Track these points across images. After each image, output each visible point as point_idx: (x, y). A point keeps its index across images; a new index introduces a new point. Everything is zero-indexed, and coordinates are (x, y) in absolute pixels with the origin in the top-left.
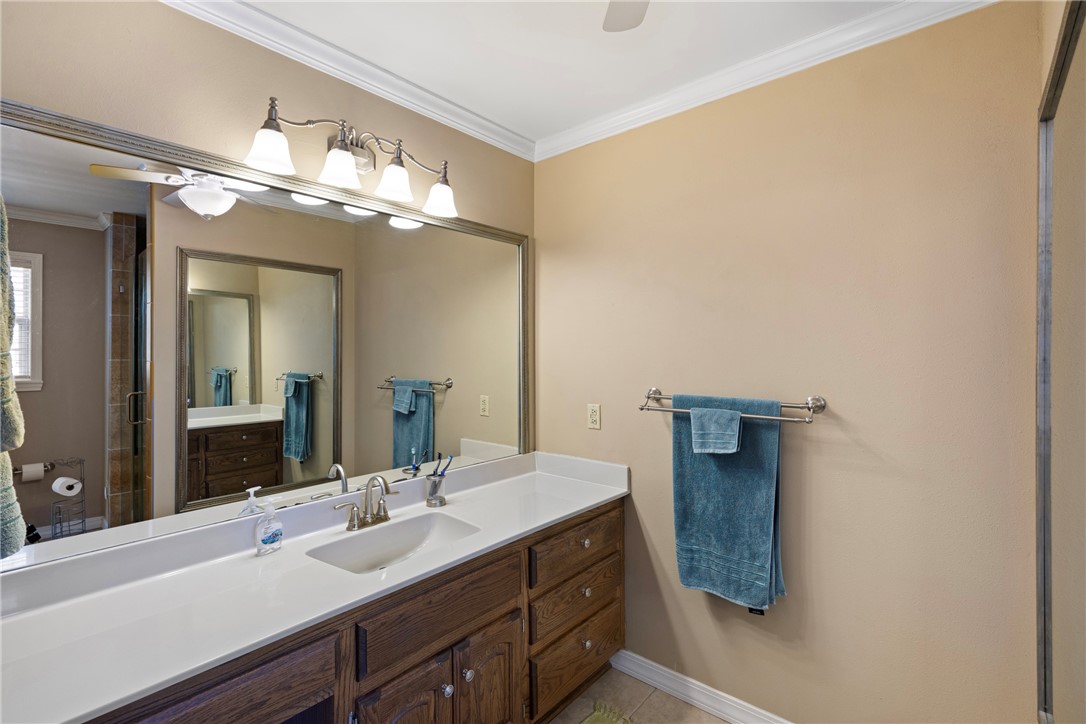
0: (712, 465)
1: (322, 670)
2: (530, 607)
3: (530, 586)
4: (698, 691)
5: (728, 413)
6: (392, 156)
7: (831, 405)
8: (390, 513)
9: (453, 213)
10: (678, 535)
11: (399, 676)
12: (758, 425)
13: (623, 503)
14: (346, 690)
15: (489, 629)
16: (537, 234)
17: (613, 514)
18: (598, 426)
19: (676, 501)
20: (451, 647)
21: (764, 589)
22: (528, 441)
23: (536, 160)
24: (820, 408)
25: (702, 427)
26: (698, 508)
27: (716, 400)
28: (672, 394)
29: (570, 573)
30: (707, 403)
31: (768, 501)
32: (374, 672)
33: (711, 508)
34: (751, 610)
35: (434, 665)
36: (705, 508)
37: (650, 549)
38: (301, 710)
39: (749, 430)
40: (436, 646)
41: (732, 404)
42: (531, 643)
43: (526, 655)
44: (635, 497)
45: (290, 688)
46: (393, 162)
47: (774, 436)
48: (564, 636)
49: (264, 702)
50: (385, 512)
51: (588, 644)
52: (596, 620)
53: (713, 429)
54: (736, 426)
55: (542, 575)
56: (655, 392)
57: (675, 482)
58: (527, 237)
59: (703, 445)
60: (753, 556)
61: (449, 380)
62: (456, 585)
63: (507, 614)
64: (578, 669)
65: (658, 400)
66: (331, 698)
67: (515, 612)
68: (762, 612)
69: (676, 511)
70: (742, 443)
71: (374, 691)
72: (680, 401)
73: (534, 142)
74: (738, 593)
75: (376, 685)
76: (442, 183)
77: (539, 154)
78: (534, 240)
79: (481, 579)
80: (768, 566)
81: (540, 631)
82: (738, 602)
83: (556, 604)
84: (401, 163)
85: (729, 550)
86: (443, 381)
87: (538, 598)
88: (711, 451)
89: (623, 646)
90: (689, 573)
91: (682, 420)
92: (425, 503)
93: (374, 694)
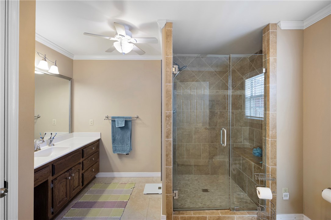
0: (119, 129)
1: (48, 173)
2: (82, 162)
3: (82, 158)
4: (116, 174)
5: (123, 119)
6: (43, 58)
7: (139, 117)
8: (41, 148)
9: (58, 73)
10: (113, 144)
11: (60, 176)
12: (128, 121)
13: (99, 141)
14: (50, 178)
15: (76, 166)
16: (74, 78)
17: (97, 143)
18: (92, 124)
19: (112, 137)
20: (69, 170)
21: (128, 150)
22: (71, 130)
23: (74, 59)
24: (138, 117)
25: (118, 122)
26: (117, 138)
27: (120, 117)
28: (111, 116)
29: (89, 156)
30: (118, 118)
31: (129, 134)
32: (56, 174)
33: (119, 137)
34: (126, 154)
35: (66, 173)
36: (118, 138)
37: (106, 149)
38: (43, 182)
39: (126, 122)
40: (66, 170)
41: (123, 118)
42: (82, 170)
43: (81, 173)
44: (102, 139)
45: (42, 176)
46: (43, 60)
47: (130, 123)
48: (88, 169)
49: (38, 179)
50: (40, 148)
51: (93, 170)
52: (94, 165)
53: (120, 122)
54: (124, 122)
55: (85, 155)
56: (107, 116)
57: (112, 134)
58: (72, 78)
59: (118, 125)
60: (127, 145)
61: (39, 115)
62: (70, 157)
63: (78, 164)
64: (91, 176)
65: (107, 118)
66: (48, 180)
67: (80, 163)
68: (128, 154)
69: (112, 139)
70: (125, 125)
71: (55, 178)
72: (113, 118)
73: (74, 55)
74: (124, 152)
75: (56, 177)
76: (55, 65)
77: (75, 58)
78: (73, 79)
79: (74, 156)
80: (129, 146)
81: (85, 167)
82: (124, 154)
83: (87, 162)
84: (46, 60)
85: (122, 145)
86: (37, 116)
87: (84, 160)
88: (119, 126)
89: (99, 172)
90: (115, 151)
91: (113, 121)
92: (48, 146)
93: (56, 179)
